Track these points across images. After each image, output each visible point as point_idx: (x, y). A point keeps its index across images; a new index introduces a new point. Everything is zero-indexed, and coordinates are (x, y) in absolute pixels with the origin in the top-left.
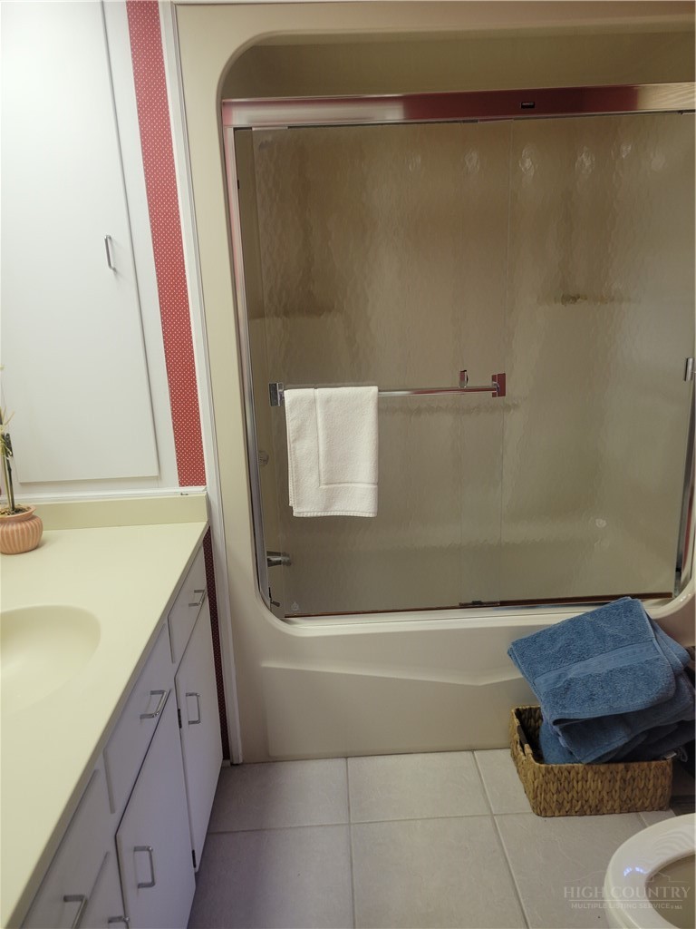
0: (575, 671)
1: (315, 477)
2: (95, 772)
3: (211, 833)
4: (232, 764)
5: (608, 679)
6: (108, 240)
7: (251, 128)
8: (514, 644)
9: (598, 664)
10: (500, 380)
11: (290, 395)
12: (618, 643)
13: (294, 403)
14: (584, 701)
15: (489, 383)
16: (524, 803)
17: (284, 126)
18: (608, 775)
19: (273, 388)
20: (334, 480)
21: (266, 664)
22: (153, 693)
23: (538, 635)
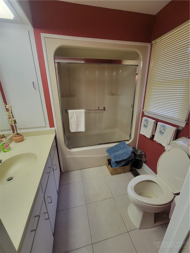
0: (117, 153)
1: (74, 125)
2: (39, 188)
3: (59, 185)
4: (62, 173)
5: (122, 154)
6: (33, 82)
7: (60, 63)
8: (107, 150)
9: (120, 152)
10: (104, 108)
11: (69, 111)
12: (123, 149)
13: (70, 112)
14: (119, 158)
15: (103, 109)
16: (109, 174)
17: (66, 62)
18: (122, 168)
19: (66, 110)
20: (78, 125)
21: (67, 157)
22: (48, 168)
23: (111, 148)
